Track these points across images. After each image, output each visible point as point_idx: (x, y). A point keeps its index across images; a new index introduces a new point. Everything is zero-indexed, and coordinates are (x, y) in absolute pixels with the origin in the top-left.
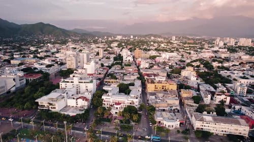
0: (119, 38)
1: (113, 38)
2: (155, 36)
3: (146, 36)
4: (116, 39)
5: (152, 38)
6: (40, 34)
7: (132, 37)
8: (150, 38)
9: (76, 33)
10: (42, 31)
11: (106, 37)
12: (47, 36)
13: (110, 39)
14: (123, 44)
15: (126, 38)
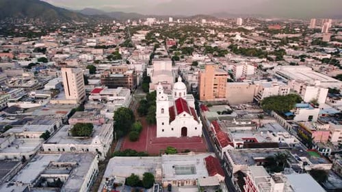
0: (150, 21)
1: (140, 21)
2: (207, 18)
3: (193, 17)
4: (146, 23)
5: (204, 21)
6: (20, 17)
7: (171, 20)
8: (200, 21)
9: (82, 14)
10: (24, 11)
11: (129, 21)
12: (32, 20)
13: (134, 24)
14: (158, 35)
15: (162, 22)
